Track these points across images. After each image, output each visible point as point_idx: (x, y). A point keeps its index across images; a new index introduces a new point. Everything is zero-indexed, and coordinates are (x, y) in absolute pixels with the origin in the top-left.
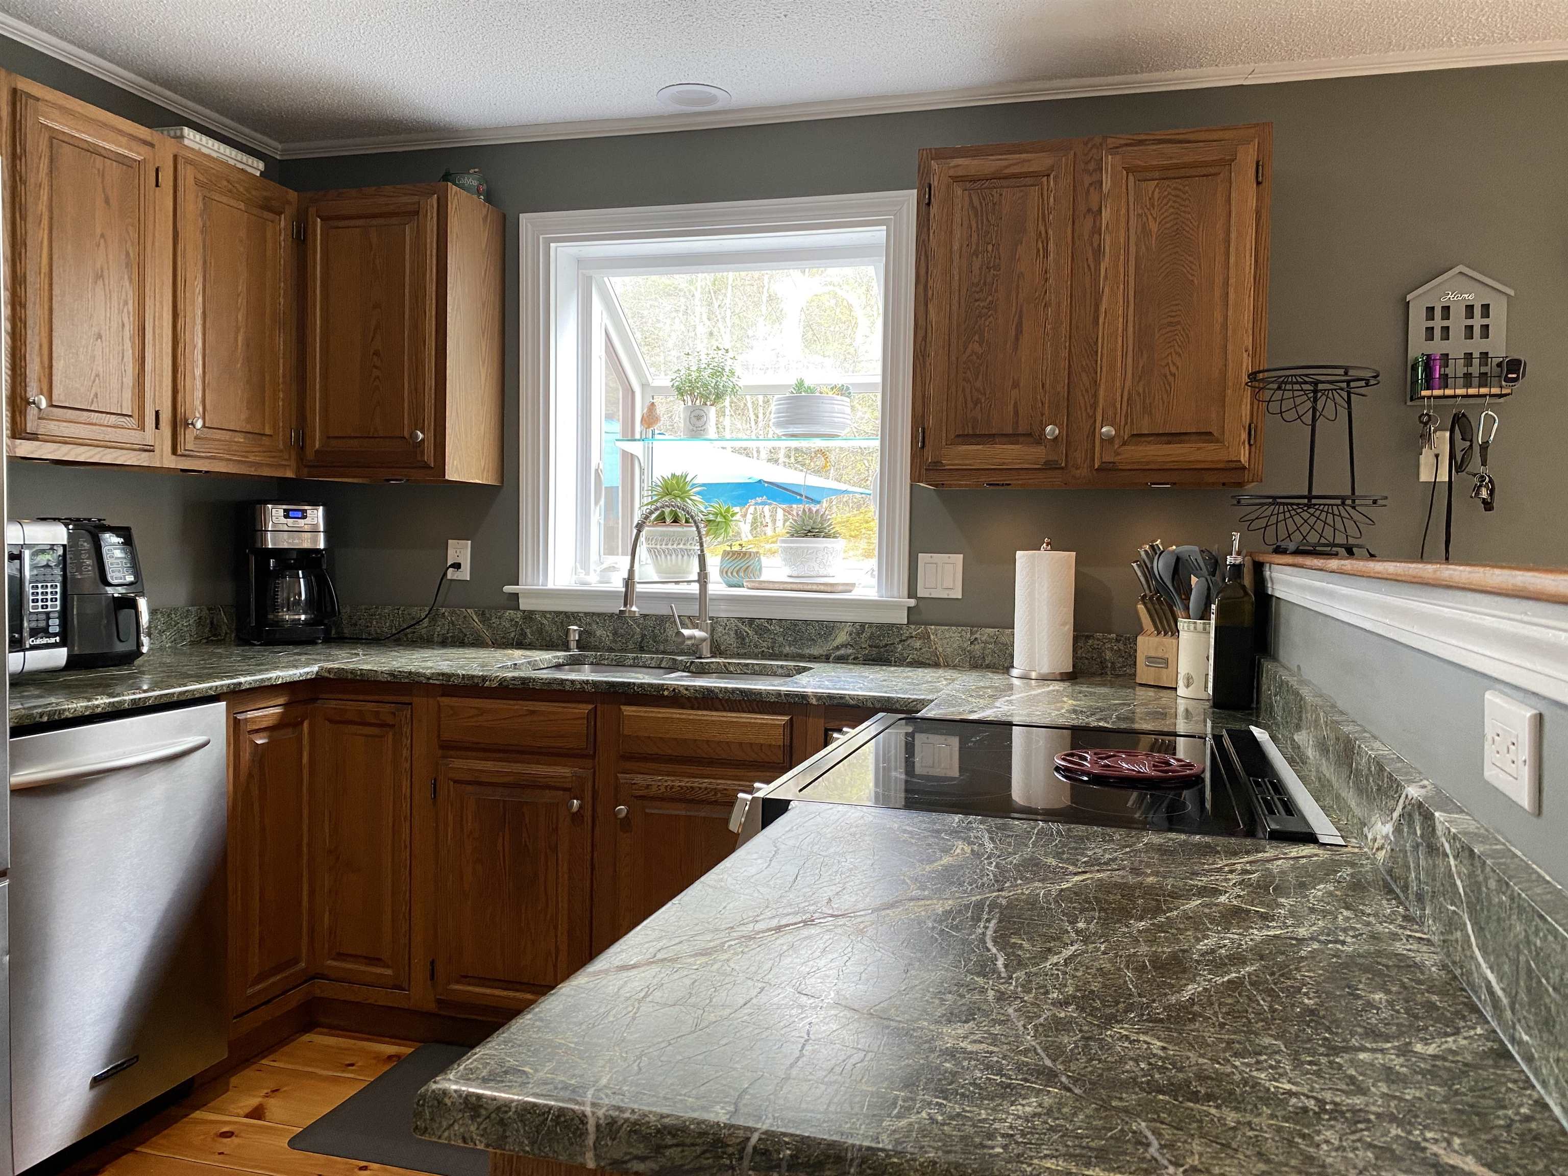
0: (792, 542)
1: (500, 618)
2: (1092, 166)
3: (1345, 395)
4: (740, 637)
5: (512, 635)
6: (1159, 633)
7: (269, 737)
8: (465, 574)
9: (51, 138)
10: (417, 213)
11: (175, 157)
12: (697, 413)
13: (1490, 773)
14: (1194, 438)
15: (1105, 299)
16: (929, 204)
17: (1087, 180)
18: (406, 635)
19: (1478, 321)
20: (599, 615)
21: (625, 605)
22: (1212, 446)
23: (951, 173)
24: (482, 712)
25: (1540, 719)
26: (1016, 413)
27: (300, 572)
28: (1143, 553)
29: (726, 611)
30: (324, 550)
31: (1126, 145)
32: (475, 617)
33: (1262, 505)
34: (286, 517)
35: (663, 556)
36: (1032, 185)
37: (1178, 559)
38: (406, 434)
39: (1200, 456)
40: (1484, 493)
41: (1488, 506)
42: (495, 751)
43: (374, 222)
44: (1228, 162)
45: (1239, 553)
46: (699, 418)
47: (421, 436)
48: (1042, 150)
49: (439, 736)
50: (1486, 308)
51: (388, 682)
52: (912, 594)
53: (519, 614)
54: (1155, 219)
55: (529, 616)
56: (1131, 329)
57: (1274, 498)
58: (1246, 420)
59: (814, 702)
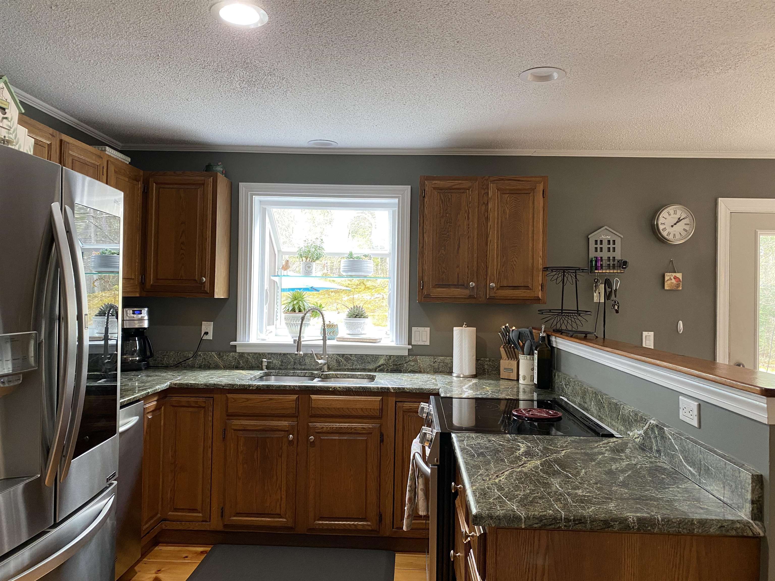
0: (349, 320)
1: (228, 356)
2: (485, 187)
3: (574, 274)
4: (338, 362)
5: (233, 363)
6: (509, 359)
7: (152, 415)
8: (210, 337)
9: (73, 160)
10: (203, 184)
11: (108, 161)
12: (308, 265)
13: (681, 417)
14: (522, 288)
15: (490, 236)
16: (424, 197)
17: (483, 192)
18: (181, 365)
19: (611, 246)
20: (275, 354)
21: (297, 351)
22: (528, 291)
23: (433, 186)
24: (248, 400)
25: (699, 406)
26: (458, 277)
27: (137, 338)
28: (502, 329)
29: (331, 351)
30: (148, 328)
31: (497, 180)
32: (215, 356)
33: (553, 315)
34: (134, 313)
35: (294, 326)
36: (463, 193)
37: (520, 333)
38: (196, 278)
39: (525, 295)
40: (616, 307)
41: (617, 312)
42: (254, 416)
43: (182, 187)
44: (533, 190)
45: (544, 332)
46: (309, 267)
47: (204, 279)
48: (466, 180)
49: (227, 411)
50: (614, 241)
51: (204, 388)
52: (410, 343)
53: (237, 354)
54: (508, 208)
55: (242, 355)
56: (499, 248)
57: (550, 310)
58: (541, 282)
59: (392, 391)
